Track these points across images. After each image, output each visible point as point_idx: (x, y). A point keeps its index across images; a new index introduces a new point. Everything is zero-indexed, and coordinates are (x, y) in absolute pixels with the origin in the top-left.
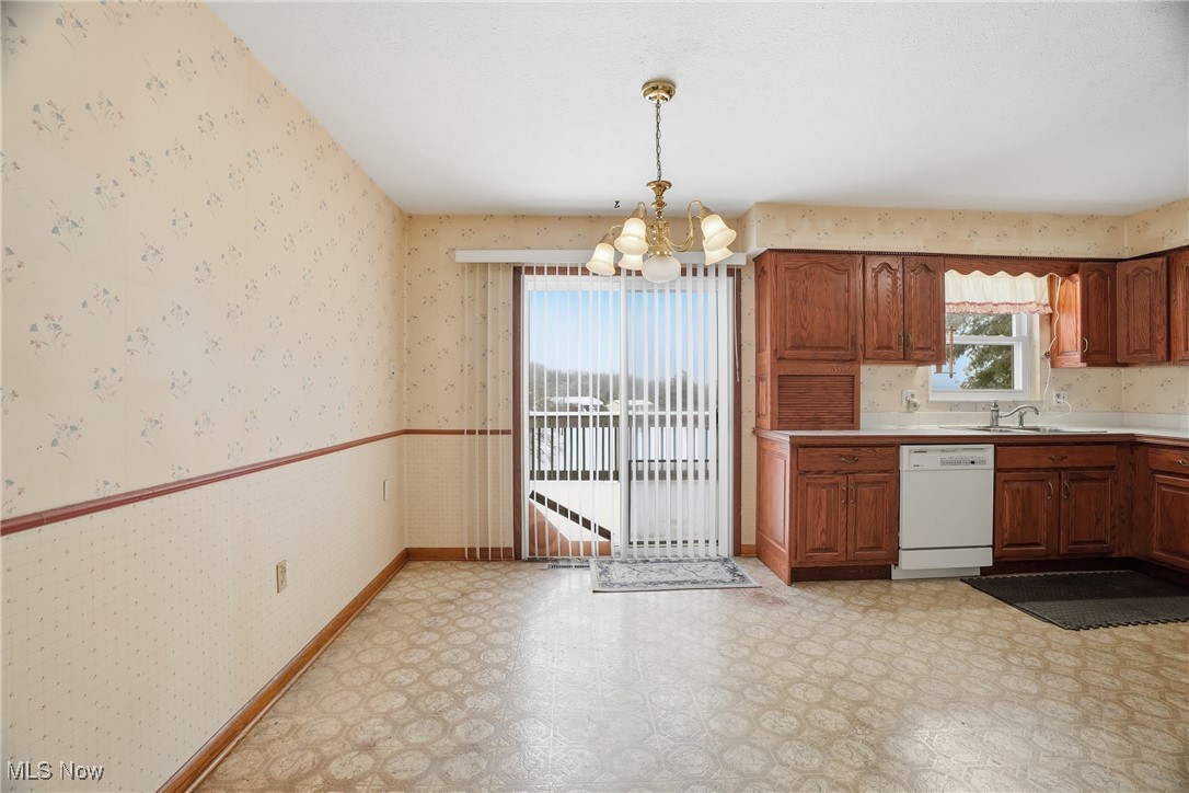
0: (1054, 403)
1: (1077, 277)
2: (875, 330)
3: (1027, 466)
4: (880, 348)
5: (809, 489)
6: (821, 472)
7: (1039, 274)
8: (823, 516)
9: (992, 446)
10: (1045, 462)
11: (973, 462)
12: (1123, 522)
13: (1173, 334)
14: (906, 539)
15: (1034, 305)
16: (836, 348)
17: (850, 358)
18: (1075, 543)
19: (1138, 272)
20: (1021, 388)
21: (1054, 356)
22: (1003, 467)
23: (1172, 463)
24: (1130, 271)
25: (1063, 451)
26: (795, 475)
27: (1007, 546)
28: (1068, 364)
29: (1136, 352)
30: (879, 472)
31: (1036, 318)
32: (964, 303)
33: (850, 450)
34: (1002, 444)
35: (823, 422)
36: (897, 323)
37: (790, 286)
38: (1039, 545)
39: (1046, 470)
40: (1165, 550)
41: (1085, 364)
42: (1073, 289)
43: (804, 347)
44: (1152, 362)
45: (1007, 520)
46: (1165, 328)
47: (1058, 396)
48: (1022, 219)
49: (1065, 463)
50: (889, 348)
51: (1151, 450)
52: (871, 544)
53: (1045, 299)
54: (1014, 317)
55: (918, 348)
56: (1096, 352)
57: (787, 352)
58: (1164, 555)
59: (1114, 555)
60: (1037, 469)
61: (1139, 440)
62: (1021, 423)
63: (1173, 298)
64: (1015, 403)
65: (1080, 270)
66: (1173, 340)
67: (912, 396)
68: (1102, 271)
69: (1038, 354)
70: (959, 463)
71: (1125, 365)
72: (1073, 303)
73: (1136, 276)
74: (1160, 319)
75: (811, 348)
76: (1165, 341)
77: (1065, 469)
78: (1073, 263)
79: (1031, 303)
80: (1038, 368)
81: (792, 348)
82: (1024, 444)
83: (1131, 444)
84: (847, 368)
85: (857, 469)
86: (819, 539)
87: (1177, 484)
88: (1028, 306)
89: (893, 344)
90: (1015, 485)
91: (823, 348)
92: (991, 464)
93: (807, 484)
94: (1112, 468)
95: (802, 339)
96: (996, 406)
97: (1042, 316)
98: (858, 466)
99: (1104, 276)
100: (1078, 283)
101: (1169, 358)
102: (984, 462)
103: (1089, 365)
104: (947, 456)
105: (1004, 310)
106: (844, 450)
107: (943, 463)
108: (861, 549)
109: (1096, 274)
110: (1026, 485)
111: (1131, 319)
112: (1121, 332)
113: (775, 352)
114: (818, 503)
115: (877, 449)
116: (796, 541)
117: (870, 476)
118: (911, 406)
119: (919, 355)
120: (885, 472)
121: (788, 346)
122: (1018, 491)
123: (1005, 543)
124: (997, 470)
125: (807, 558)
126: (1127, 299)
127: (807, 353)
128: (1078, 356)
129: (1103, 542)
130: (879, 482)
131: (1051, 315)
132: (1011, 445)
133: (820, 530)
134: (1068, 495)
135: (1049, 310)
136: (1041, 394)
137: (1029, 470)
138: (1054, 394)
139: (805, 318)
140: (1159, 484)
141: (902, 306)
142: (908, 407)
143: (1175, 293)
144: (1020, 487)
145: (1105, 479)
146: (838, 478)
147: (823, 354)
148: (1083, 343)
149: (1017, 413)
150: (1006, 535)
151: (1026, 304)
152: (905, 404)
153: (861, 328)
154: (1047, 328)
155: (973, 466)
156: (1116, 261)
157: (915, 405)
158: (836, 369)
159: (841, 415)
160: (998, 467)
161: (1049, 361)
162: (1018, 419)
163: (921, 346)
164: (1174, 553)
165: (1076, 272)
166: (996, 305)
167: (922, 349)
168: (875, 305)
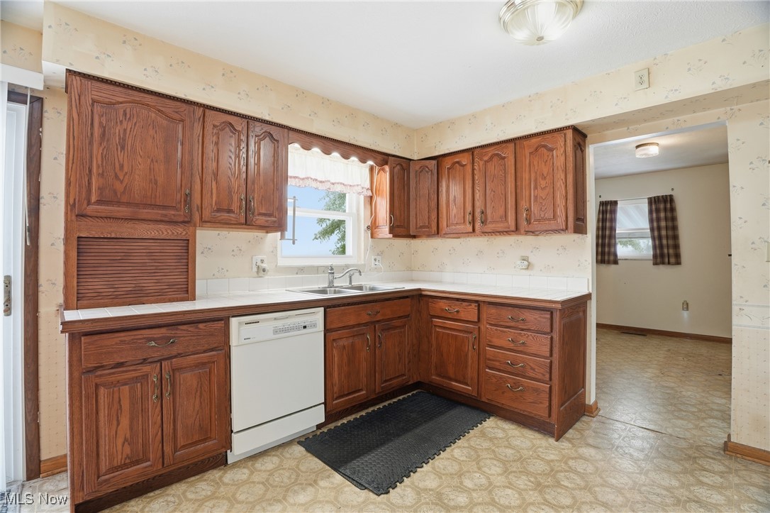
0: (373, 266)
1: (387, 168)
2: (214, 191)
3: (351, 323)
4: (219, 210)
5: (102, 390)
6: (121, 365)
7: (363, 161)
8: (125, 422)
9: (323, 308)
10: (365, 318)
11: (305, 327)
12: (415, 356)
13: (440, 215)
14: (239, 419)
15: (360, 188)
16: (164, 207)
17: (181, 219)
18: (386, 381)
19: (423, 168)
20: (351, 254)
21: (373, 228)
22: (332, 327)
23: (442, 310)
24: (417, 168)
25: (377, 306)
26: (76, 374)
27: (337, 399)
28: (381, 236)
29: (421, 227)
30: (205, 352)
31: (362, 198)
32: (307, 178)
33: (163, 330)
34: (330, 307)
35: (148, 295)
36: (239, 186)
37: (100, 123)
38: (361, 390)
39: (366, 324)
40: (439, 375)
41: (391, 236)
42: (384, 178)
43: (119, 203)
44: (429, 236)
45: (336, 375)
46: (436, 210)
47: (375, 260)
48: (352, 113)
49: (379, 317)
50: (230, 211)
51: (430, 300)
52: (196, 438)
53: (368, 185)
54: (347, 195)
55: (260, 214)
56: (398, 227)
57: (91, 207)
58: (437, 378)
59: (410, 383)
60: (359, 325)
61: (424, 293)
62: (350, 283)
63: (440, 190)
64: (347, 266)
65: (389, 163)
66: (440, 219)
67: (262, 261)
68: (402, 165)
69: (363, 227)
70: (292, 329)
71: (414, 237)
72: (385, 189)
73: (421, 172)
74: (434, 204)
75: (128, 204)
76: (436, 220)
77: (378, 321)
78: (386, 157)
79: (358, 185)
80: (363, 239)
81: (99, 202)
82: (349, 304)
83: (418, 296)
84: (179, 231)
85: (174, 353)
86: (122, 451)
87: (445, 326)
88: (356, 188)
89: (235, 207)
90: (341, 343)
91: (146, 206)
92: (321, 327)
93: (97, 386)
94: (407, 316)
95: (115, 192)
96: (332, 269)
97: (365, 197)
98: (174, 350)
99: (403, 169)
100: (388, 174)
101: (438, 233)
102: (315, 326)
103: (394, 236)
104: (280, 324)
105: (339, 189)
106: (154, 331)
107: (276, 332)
108: (184, 447)
109: (398, 167)
110: (351, 340)
111: (418, 203)
112: (412, 213)
113: (70, 206)
114: (116, 406)
115: (201, 326)
116: (81, 464)
117: (191, 359)
118: (261, 271)
119: (261, 220)
120: (212, 350)
121: (94, 199)
122: (344, 346)
123: (335, 396)
124: (327, 330)
125: (100, 484)
126: (416, 188)
127: (123, 211)
128: (387, 229)
129: (404, 375)
130: (204, 364)
131: (371, 197)
132: (339, 306)
133: (120, 441)
134: (380, 343)
135: (369, 193)
136: (365, 258)
137: (353, 326)
138: (373, 260)
139: (122, 167)
140: (435, 326)
141: (244, 169)
142: (258, 272)
143: (442, 186)
144: (346, 344)
145: (404, 326)
146: (146, 369)
147: (145, 213)
148: (391, 218)
149: (348, 274)
150: (336, 389)
151: (354, 186)
152: (255, 269)
153: (197, 187)
154: (369, 207)
155: (305, 331)
156: (410, 160)
157: (264, 270)
158: (165, 231)
159: (170, 285)
160: (328, 328)
161: (369, 232)
162: (348, 279)
163: (263, 211)
164: (443, 377)
165: (386, 163)
166: (333, 184)
167: (264, 215)
168: (214, 164)
